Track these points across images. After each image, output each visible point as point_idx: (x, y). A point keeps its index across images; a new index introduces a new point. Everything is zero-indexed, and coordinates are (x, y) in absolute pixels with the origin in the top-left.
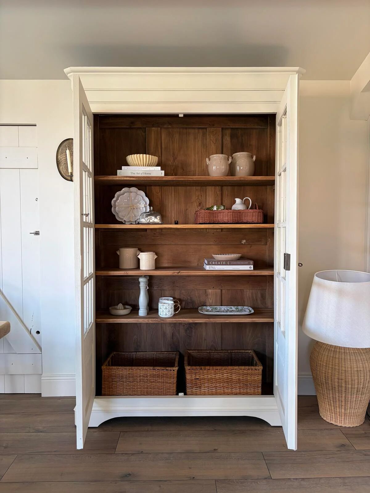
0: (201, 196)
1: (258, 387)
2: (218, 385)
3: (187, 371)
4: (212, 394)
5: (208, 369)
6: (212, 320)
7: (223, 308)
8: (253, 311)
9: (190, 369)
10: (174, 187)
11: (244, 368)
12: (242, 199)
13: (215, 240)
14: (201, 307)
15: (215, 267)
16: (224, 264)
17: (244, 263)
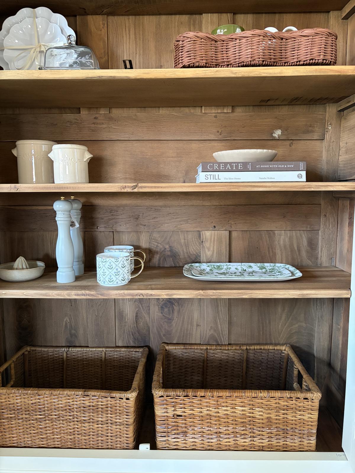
1: (310, 435)
2: (223, 429)
3: (157, 400)
4: (209, 448)
5: (201, 397)
6: (212, 294)
7: (234, 267)
8: (299, 274)
9: (162, 396)
10: (134, 17)
11: (279, 394)
13: (220, 131)
14: (190, 264)
15: (218, 175)
16: (239, 168)
17: (284, 166)
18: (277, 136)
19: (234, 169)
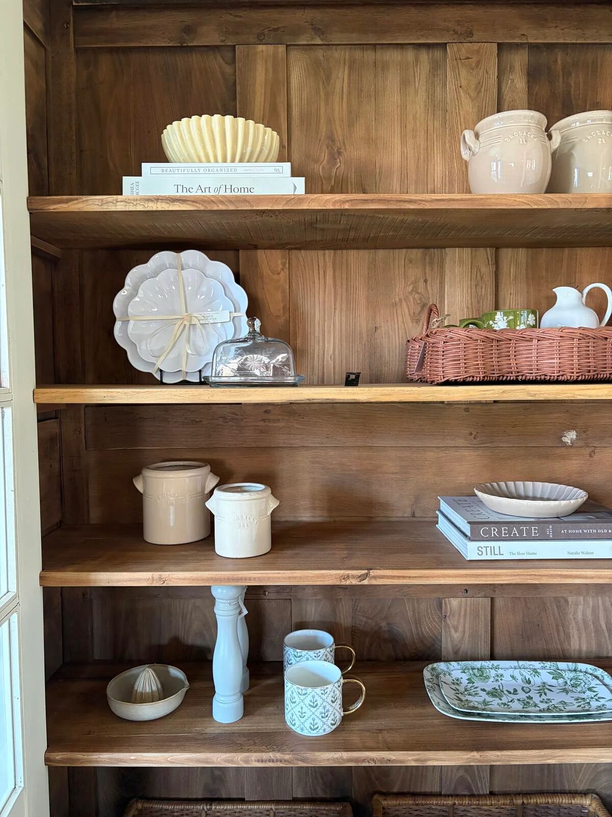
0: (426, 281)
7: (508, 671)
12: (581, 291)
13: (474, 433)
14: (431, 666)
15: (499, 547)
16: (533, 535)
17: (608, 531)
18: (569, 442)
19: (525, 535)
